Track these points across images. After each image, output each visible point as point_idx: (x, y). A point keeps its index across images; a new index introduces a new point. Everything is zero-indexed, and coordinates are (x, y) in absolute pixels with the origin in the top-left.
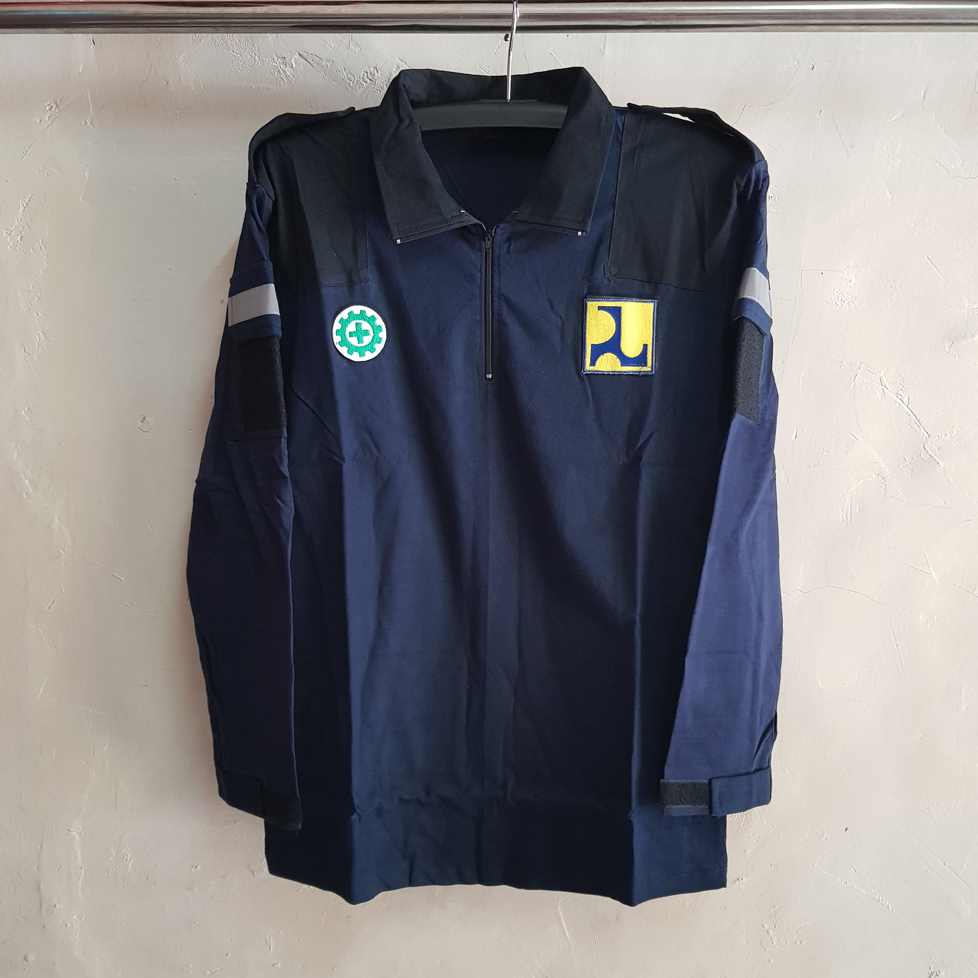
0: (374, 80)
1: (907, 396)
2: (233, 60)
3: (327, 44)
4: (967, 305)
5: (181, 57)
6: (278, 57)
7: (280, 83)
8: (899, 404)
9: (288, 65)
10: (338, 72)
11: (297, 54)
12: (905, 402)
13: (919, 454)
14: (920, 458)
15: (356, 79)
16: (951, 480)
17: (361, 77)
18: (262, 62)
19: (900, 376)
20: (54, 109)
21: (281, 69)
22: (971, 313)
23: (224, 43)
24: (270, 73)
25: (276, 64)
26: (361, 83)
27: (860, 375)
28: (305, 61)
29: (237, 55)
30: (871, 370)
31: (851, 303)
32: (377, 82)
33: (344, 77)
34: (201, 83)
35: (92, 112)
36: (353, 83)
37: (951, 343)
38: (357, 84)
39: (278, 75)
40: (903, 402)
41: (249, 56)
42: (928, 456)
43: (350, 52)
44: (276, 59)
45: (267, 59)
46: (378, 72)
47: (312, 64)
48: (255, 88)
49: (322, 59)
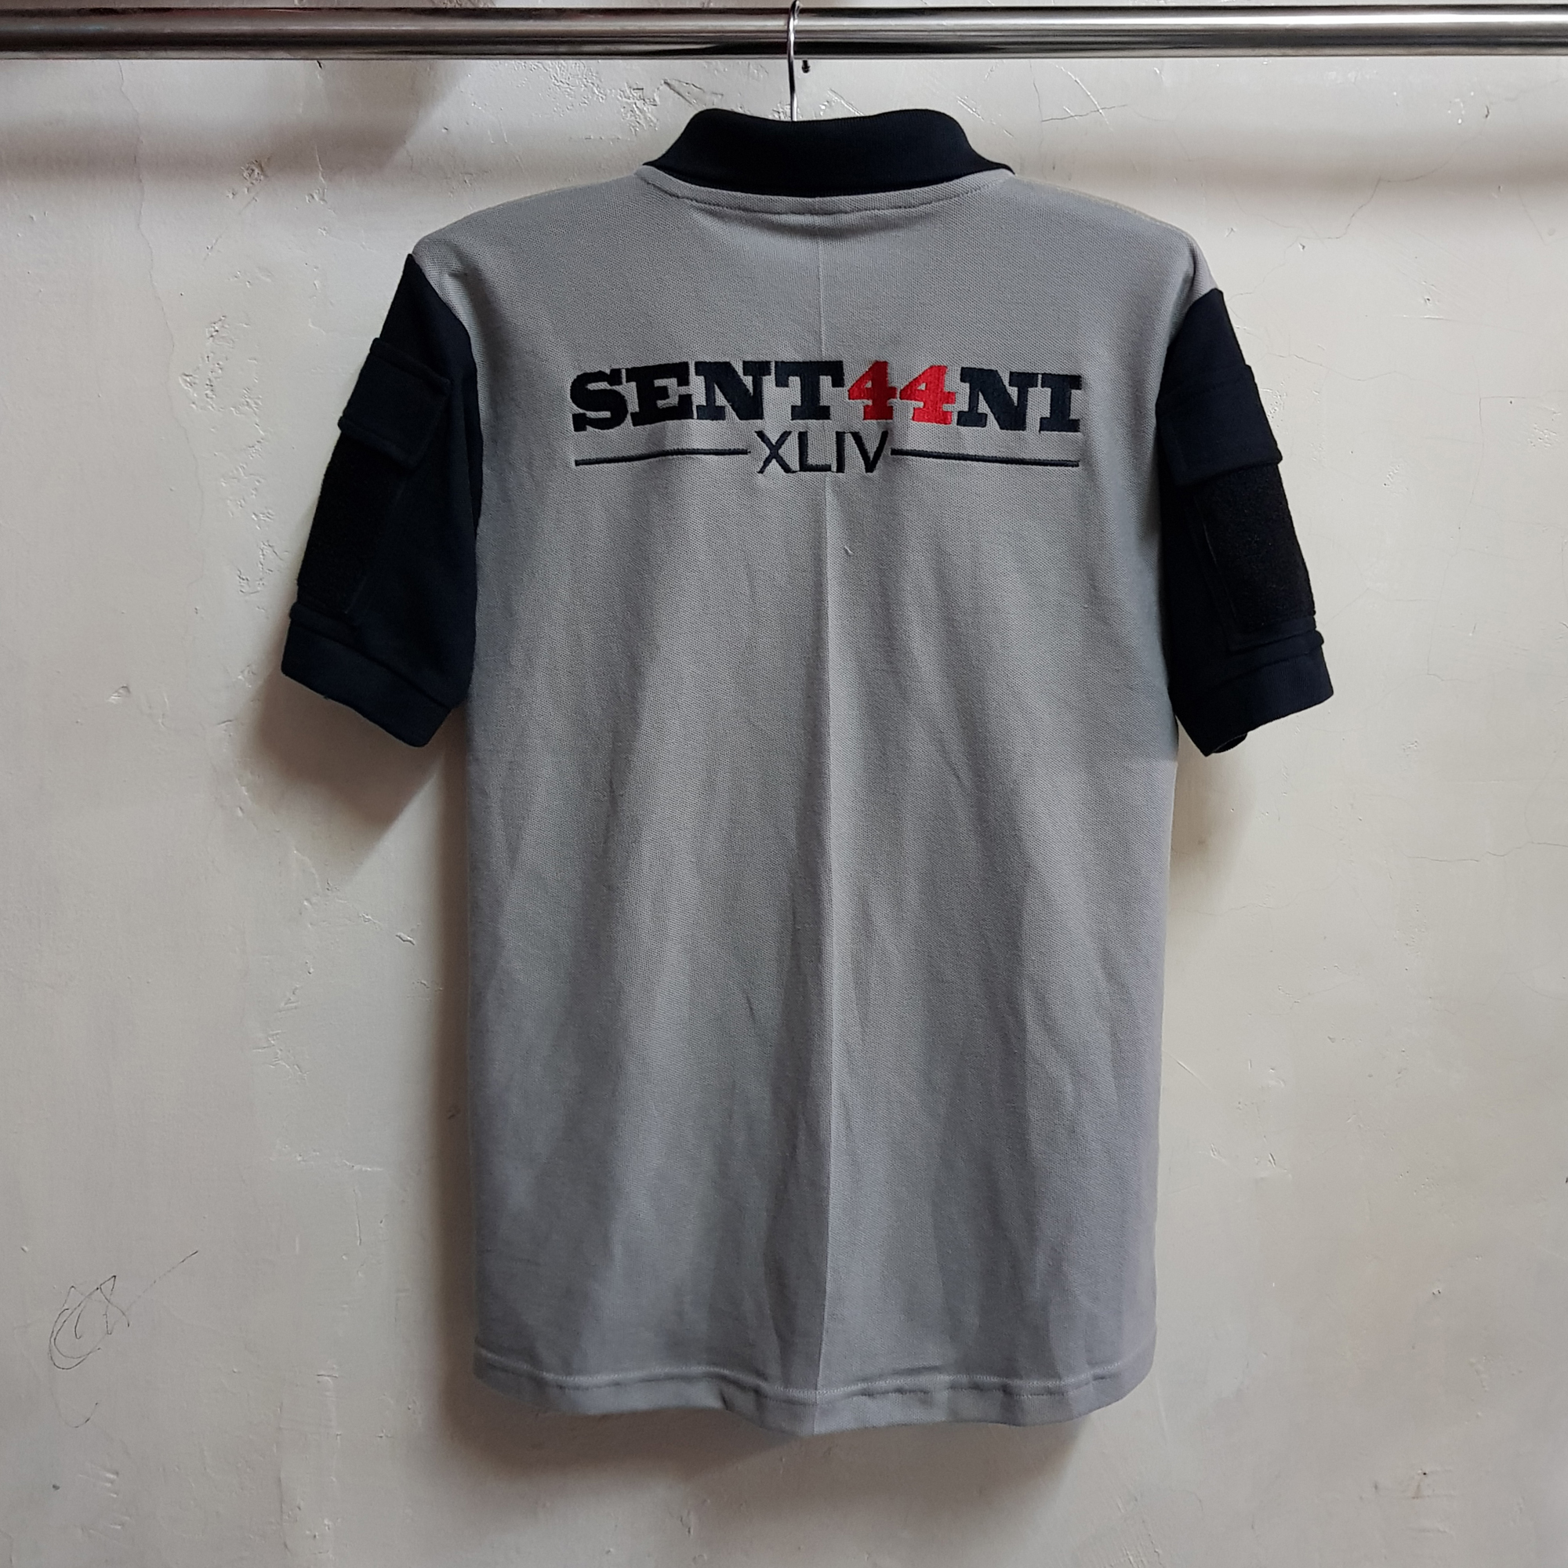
6: (630, 87)
18: (604, 97)
20: (256, 176)
35: (324, 182)
39: (633, 118)
45: (613, 91)
47: (688, 98)
49: (704, 92)
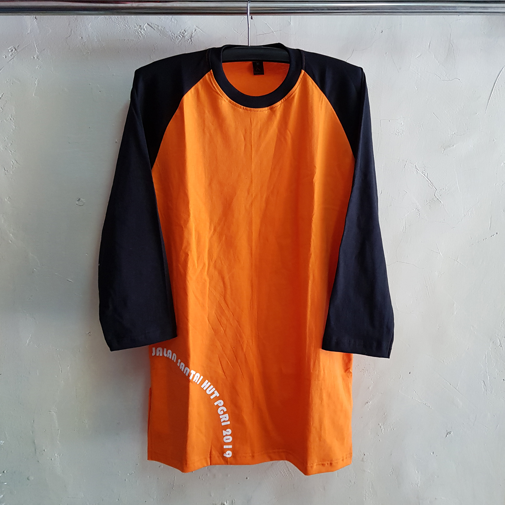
0: (184, 36)
1: (427, 173)
2: (115, 27)
3: (161, 20)
4: (450, 133)
5: (89, 26)
7: (139, 37)
8: (424, 176)
9: (142, 29)
10: (167, 32)
11: (147, 24)
12: (426, 176)
13: (433, 198)
14: (433, 200)
15: (176, 35)
16: (446, 209)
17: (178, 35)
19: (424, 164)
21: (139, 31)
22: (452, 136)
23: (110, 19)
24: (134, 33)
25: (136, 29)
26: (178, 37)
27: (407, 165)
28: (150, 27)
29: (117, 25)
30: (412, 163)
31: (402, 134)
32: (186, 37)
33: (170, 34)
34: (100, 38)
36: (174, 37)
37: (444, 149)
38: (176, 38)
40: (425, 175)
41: (123, 25)
42: (436, 199)
43: (172, 23)
44: (136, 26)
46: (186, 32)
48: (127, 40)
